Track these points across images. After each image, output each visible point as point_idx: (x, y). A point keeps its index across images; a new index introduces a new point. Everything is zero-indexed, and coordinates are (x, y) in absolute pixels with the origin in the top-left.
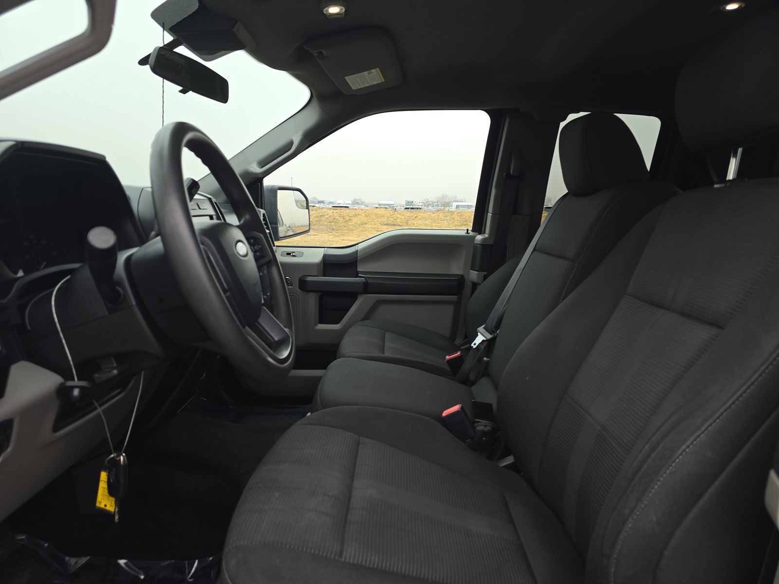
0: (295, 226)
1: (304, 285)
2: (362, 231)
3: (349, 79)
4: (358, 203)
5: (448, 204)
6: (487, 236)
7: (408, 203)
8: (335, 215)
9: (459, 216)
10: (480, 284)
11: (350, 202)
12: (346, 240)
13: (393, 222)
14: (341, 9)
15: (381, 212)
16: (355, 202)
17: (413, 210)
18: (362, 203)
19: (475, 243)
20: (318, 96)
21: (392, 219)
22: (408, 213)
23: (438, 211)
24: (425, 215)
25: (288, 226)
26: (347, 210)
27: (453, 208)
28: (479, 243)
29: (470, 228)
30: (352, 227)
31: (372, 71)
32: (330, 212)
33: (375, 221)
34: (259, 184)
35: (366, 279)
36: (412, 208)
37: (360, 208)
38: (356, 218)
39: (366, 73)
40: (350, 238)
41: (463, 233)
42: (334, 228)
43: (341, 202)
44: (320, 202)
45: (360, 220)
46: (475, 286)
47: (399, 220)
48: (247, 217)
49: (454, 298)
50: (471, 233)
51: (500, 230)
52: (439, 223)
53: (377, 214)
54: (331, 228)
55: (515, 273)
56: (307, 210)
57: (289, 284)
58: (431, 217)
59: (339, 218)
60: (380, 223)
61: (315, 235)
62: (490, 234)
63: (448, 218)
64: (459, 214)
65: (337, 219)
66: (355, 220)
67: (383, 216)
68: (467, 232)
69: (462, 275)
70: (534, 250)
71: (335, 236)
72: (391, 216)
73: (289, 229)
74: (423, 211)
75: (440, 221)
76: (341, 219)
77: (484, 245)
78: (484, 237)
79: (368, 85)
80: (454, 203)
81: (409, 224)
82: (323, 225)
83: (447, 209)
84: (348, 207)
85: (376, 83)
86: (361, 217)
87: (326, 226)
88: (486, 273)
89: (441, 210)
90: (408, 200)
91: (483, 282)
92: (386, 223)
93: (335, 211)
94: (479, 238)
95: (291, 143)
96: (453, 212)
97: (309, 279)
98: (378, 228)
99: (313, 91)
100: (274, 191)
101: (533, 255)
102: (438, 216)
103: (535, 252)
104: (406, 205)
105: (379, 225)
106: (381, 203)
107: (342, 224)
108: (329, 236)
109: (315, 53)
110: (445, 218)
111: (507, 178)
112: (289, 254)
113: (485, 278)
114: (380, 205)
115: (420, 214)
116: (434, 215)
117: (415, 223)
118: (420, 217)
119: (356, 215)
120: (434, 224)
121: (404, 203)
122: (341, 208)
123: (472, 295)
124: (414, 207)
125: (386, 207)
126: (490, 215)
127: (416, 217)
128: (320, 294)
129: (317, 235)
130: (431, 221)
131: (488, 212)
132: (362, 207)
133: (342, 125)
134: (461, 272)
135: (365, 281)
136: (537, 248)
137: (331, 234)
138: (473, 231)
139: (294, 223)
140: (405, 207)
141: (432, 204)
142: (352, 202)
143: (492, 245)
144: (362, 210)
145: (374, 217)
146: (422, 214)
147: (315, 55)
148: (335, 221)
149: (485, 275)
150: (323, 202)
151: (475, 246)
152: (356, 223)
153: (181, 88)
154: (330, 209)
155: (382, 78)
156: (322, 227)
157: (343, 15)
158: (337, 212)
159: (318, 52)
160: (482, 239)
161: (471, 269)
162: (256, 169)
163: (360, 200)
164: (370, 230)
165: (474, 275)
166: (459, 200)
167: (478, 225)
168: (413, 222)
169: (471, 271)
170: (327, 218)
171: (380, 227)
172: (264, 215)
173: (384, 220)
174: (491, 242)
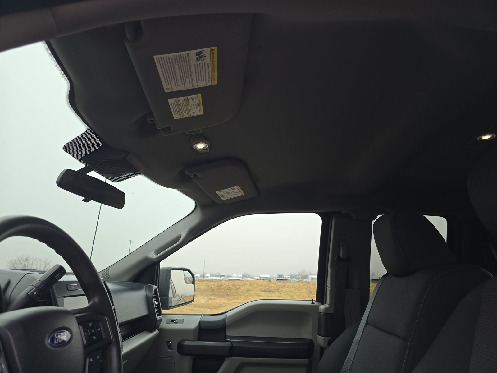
0: (185, 296)
1: (182, 350)
2: (247, 296)
3: (219, 193)
4: (246, 276)
5: (306, 277)
6: (328, 306)
7: (279, 276)
8: (230, 284)
9: (313, 285)
10: (326, 348)
11: (241, 276)
12: (236, 303)
13: (268, 289)
14: (206, 146)
15: (261, 282)
16: (244, 276)
17: (282, 281)
18: (249, 276)
19: (319, 311)
20: (200, 205)
21: (268, 287)
22: (279, 284)
23: (299, 282)
24: (290, 284)
25: (180, 296)
26: (238, 282)
27: (309, 280)
28: (322, 312)
29: (315, 299)
30: (240, 293)
31: (235, 187)
32: (226, 283)
33: (257, 288)
34: (156, 266)
35: (232, 343)
36: (281, 280)
37: (247, 280)
38: (243, 287)
39: (230, 189)
40: (239, 301)
41: (309, 303)
42: (229, 294)
43: (235, 276)
44: (221, 276)
45: (246, 288)
46: (322, 349)
47: (272, 288)
48: (96, 300)
49: (305, 361)
50: (316, 303)
51: (338, 301)
52: (300, 290)
53: (257, 284)
54: (227, 294)
55: (353, 344)
56: (193, 285)
57: (170, 348)
58: (294, 286)
59: (232, 287)
60: (260, 290)
61: (215, 299)
62: (330, 304)
63: (306, 287)
64: (313, 284)
65: (231, 288)
66: (243, 288)
67: (262, 285)
68: (313, 302)
69: (311, 340)
70: (367, 323)
71: (229, 300)
72: (267, 285)
73: (181, 298)
74: (289, 281)
75: (300, 289)
76: (234, 288)
77: (326, 314)
78: (326, 307)
79: (233, 197)
80: (310, 276)
81: (279, 291)
82: (221, 292)
83: (305, 280)
84: (239, 279)
85: (238, 195)
86: (247, 286)
87: (224, 292)
88: (330, 338)
89: (301, 281)
90: (279, 274)
91: (328, 347)
92: (263, 290)
93: (230, 282)
94: (322, 307)
95: (180, 237)
96: (309, 283)
97: (186, 343)
98: (259, 294)
99: (197, 202)
100: (168, 271)
101: (366, 327)
102: (299, 285)
103: (368, 325)
104: (278, 277)
105: (259, 291)
106: (261, 276)
107: (235, 291)
108: (225, 300)
109: (192, 176)
110: (304, 286)
111: (338, 260)
112: (172, 321)
113: (330, 343)
114: (260, 277)
115: (287, 284)
116: (296, 285)
117: (284, 290)
118: (287, 286)
119: (243, 285)
120: (296, 291)
121: (277, 276)
122: (234, 280)
123: (321, 358)
124: (283, 279)
125: (264, 279)
126: (328, 289)
127: (284, 286)
128: (194, 357)
129: (217, 299)
130: (294, 289)
131: (327, 286)
132: (249, 279)
133: (217, 224)
134: (310, 337)
135: (230, 345)
136: (368, 322)
137: (226, 298)
138: (317, 301)
139: (185, 294)
140: (277, 279)
141: (295, 277)
142: (243, 276)
143: (332, 314)
144: (248, 281)
145: (255, 286)
146: (288, 284)
147: (192, 177)
148: (229, 289)
149: (329, 341)
150: (223, 276)
151: (320, 314)
152: (243, 290)
153: (84, 198)
154: (227, 281)
155: (243, 193)
156: (220, 293)
157: (208, 150)
158: (231, 283)
159: (195, 175)
160: (325, 308)
161: (318, 335)
162: (153, 256)
163: (248, 274)
164: (252, 295)
165: (321, 340)
166: (313, 274)
167: (321, 297)
168: (282, 289)
169: (318, 336)
170: (224, 287)
171: (259, 293)
172: (156, 290)
173: (262, 288)
174: (332, 311)
